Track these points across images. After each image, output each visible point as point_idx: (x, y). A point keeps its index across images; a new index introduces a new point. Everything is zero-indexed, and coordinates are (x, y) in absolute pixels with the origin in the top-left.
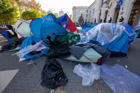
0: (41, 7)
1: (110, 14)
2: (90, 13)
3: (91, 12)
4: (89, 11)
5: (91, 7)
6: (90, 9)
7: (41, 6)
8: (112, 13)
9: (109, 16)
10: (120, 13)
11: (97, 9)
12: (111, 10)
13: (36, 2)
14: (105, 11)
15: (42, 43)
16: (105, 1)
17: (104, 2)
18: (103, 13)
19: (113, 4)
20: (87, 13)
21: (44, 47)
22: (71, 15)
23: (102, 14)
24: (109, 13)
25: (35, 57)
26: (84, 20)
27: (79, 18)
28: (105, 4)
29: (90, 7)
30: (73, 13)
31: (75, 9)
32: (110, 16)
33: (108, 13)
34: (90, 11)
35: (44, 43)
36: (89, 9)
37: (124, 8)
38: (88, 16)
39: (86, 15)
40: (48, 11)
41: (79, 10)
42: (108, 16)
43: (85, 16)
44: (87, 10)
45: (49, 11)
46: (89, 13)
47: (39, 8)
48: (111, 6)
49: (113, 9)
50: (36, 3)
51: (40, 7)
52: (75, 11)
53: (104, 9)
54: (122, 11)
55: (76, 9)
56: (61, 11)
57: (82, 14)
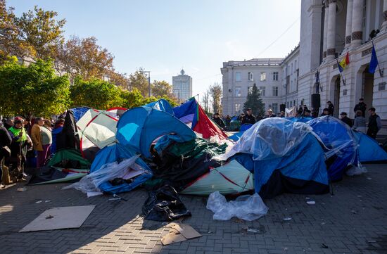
0: (113, 64)
1: (348, 87)
2: (288, 81)
3: (292, 79)
4: (282, 76)
5: (289, 64)
6: (285, 67)
7: (111, 60)
8: (355, 85)
9: (345, 93)
10: (378, 87)
11: (307, 72)
12: (350, 75)
13: (99, 50)
14: (331, 79)
15: (136, 162)
16: (328, 48)
17: (325, 50)
18: (327, 86)
19: (351, 58)
20: (275, 84)
21: (141, 171)
22: (219, 89)
23: (325, 89)
24: (344, 84)
25: (122, 191)
26: (267, 106)
27: (245, 100)
28: (327, 56)
29: (285, 62)
30: (225, 82)
31: (230, 71)
32: (348, 93)
33: (342, 84)
34: (288, 78)
35: (141, 161)
36: (282, 68)
37: (385, 71)
38: (282, 92)
39: (272, 89)
40: (133, 75)
41: (245, 72)
42: (341, 94)
43: (269, 92)
44: (276, 71)
45: (139, 77)
46: (285, 82)
47: (106, 67)
48: (348, 62)
49: (356, 74)
50: (96, 51)
51: (108, 62)
52: (230, 77)
53: (328, 72)
54: (381, 81)
55: (235, 71)
56: (179, 76)
57: (255, 87)
